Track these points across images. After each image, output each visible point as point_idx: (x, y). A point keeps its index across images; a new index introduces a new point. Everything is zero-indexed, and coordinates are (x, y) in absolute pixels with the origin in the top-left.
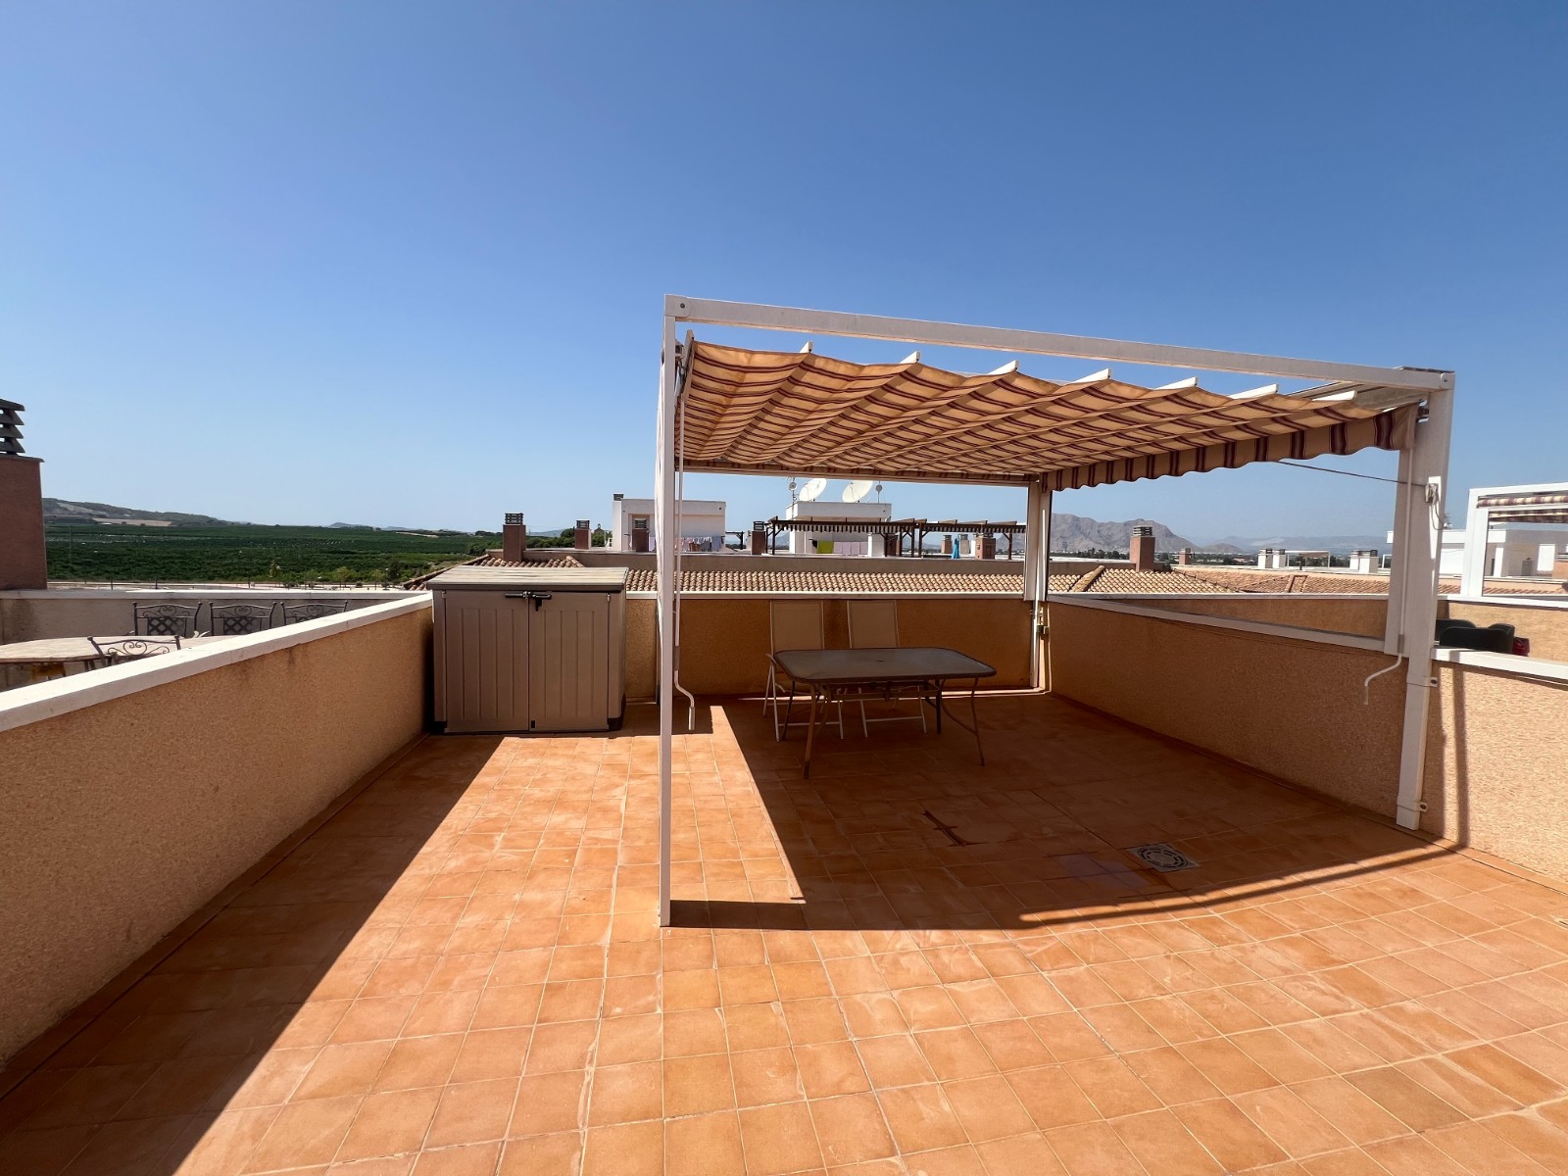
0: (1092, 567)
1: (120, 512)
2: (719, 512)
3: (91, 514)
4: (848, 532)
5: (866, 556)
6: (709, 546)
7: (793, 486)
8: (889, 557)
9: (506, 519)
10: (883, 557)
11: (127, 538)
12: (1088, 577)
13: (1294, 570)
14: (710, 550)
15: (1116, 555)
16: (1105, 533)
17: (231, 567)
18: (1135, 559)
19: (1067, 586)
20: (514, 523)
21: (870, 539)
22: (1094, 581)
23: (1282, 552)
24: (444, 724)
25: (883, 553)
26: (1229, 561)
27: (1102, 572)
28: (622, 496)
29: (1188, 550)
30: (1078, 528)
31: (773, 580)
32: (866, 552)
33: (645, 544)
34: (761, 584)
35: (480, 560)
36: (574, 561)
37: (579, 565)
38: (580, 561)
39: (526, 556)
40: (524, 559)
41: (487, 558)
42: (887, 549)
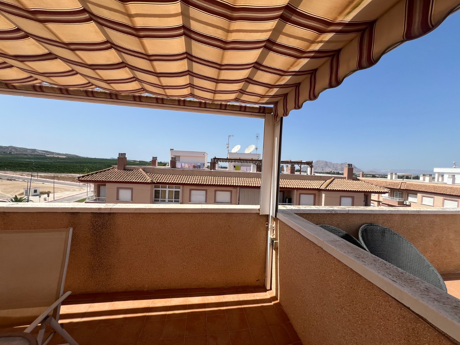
0: (330, 178)
1: (53, 153)
2: (203, 155)
3: (45, 154)
5: (250, 172)
8: (258, 172)
9: (119, 155)
10: (256, 172)
11: (53, 161)
12: (328, 181)
13: (401, 180)
14: (200, 168)
15: (338, 174)
16: (335, 166)
17: (77, 170)
18: (346, 175)
19: (320, 185)
20: (122, 157)
21: (252, 165)
22: (330, 183)
23: (396, 174)
26: (374, 176)
27: (334, 180)
29: (363, 172)
30: (327, 165)
31: (212, 179)
32: (250, 170)
33: (175, 165)
34: (208, 181)
35: (109, 169)
36: (142, 171)
37: (143, 172)
38: (144, 171)
39: (126, 168)
40: (125, 169)
41: (112, 169)
42: (257, 169)
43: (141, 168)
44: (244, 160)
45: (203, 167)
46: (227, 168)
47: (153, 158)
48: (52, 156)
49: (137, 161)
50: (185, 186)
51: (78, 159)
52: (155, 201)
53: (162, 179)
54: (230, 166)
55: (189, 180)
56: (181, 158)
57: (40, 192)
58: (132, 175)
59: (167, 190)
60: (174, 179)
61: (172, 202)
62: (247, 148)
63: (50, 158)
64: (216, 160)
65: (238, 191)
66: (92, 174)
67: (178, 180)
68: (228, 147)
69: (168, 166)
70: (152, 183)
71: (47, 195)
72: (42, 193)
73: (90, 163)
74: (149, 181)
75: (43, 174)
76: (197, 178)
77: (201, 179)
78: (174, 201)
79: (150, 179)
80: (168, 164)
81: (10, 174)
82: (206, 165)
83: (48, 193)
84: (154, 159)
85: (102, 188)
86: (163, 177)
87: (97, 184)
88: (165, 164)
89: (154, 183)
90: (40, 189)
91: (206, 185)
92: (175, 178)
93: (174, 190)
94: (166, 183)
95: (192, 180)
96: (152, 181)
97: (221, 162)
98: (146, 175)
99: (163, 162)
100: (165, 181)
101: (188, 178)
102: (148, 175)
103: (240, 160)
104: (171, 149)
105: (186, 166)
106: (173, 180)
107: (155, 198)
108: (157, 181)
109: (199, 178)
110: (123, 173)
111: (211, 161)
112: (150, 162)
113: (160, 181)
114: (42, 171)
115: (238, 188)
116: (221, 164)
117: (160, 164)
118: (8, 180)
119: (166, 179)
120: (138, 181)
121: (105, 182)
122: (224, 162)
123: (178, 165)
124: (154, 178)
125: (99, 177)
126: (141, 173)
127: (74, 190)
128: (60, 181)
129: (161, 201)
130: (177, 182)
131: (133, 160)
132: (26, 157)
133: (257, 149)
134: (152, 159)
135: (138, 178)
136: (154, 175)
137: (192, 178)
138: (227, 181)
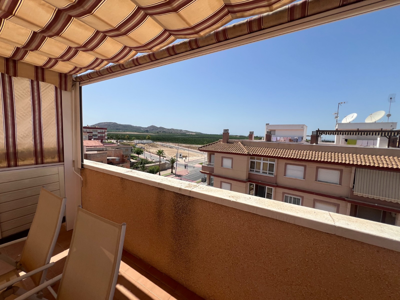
2: (302, 128)
3: (186, 132)
4: (365, 135)
5: (375, 147)
6: (297, 140)
8: (390, 148)
9: (224, 131)
10: (387, 147)
14: (297, 142)
20: (226, 132)
21: (379, 139)
25: (387, 145)
31: (314, 154)
32: (375, 144)
33: (270, 139)
34: (307, 156)
35: (217, 142)
36: (240, 143)
37: (241, 145)
38: (242, 143)
39: (228, 142)
40: (228, 143)
41: (219, 142)
42: (390, 144)
43: (240, 141)
44: (364, 131)
45: (301, 141)
46: (334, 142)
47: (250, 132)
48: (189, 134)
49: (238, 136)
50: (280, 160)
51: (201, 135)
52: (250, 171)
53: (257, 151)
54: (338, 140)
55: (285, 154)
56: (276, 132)
57: (183, 156)
58: (233, 147)
59: (262, 162)
60: (268, 152)
61: (267, 173)
62: (369, 116)
63: (188, 135)
64: (320, 133)
65: (353, 171)
66: (206, 146)
67: (273, 153)
68: (337, 117)
69: (264, 139)
70: (249, 155)
71: (185, 158)
72: (184, 157)
73: (208, 137)
74: (246, 153)
75: (184, 145)
76: (294, 153)
77: (299, 153)
78: (268, 173)
79: (247, 151)
80: (264, 138)
81: (171, 144)
82: (304, 139)
83: (186, 157)
84: (251, 134)
85: (212, 156)
86: (258, 150)
87: (209, 153)
88: (260, 138)
89: (250, 155)
90: (183, 154)
91: (304, 160)
92: (270, 152)
93: (269, 162)
94: (261, 156)
95: (288, 154)
96: (249, 153)
97: (326, 134)
98: (243, 147)
99: (259, 136)
100: (260, 154)
101: (284, 152)
102: (245, 148)
103: (358, 132)
104: (267, 124)
105: (281, 139)
106: (268, 154)
107: (250, 168)
108: (253, 153)
109: (296, 153)
110: (227, 145)
111: (311, 134)
112: (248, 136)
113: (255, 153)
114: (184, 143)
115: (354, 168)
117: (257, 138)
118: (170, 148)
119: (262, 152)
120: (237, 152)
121: (214, 152)
122: (332, 135)
123: (273, 139)
124: (250, 150)
125: (210, 148)
126: (240, 146)
127: (199, 156)
128: (192, 150)
129: (256, 172)
130: (272, 155)
131: (235, 135)
132: (178, 134)
133: (389, 115)
134: (249, 134)
135: (237, 150)
136: (250, 148)
137: (288, 152)
138: (335, 157)
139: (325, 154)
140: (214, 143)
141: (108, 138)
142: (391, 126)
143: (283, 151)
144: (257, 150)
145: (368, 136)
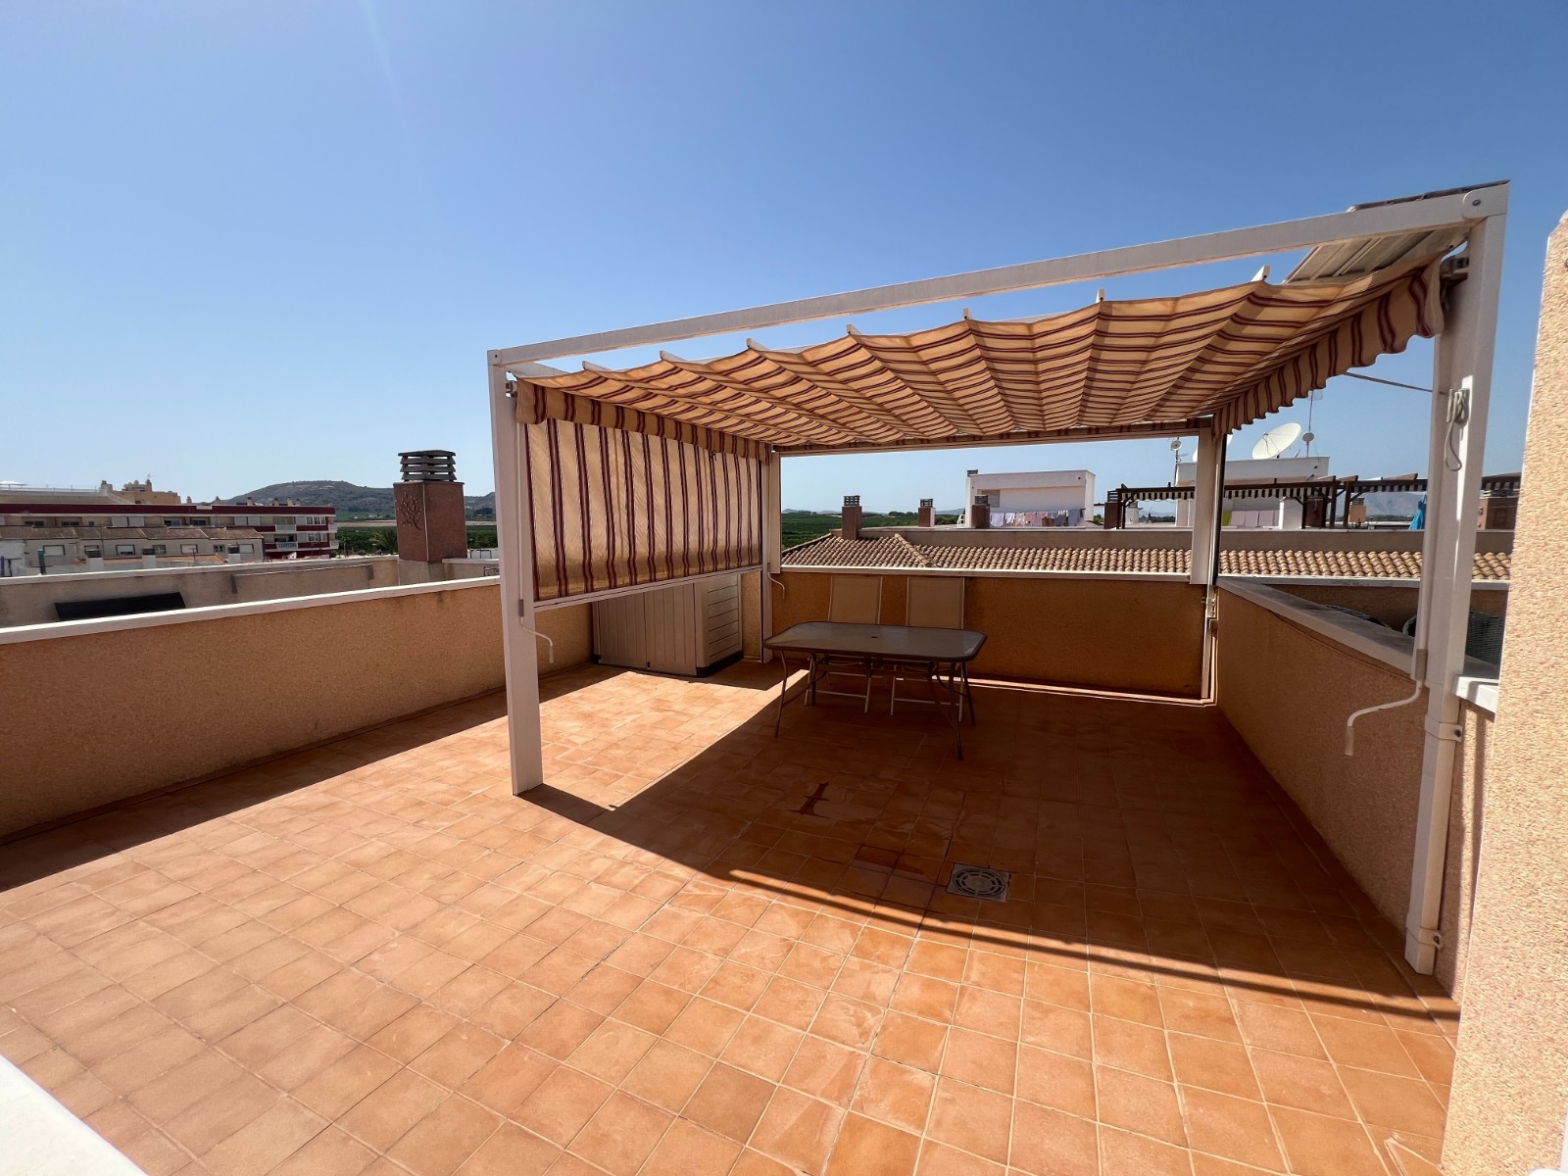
2: (1079, 482)
5: (1275, 528)
6: (1066, 521)
7: (1176, 445)
8: (1309, 529)
9: (845, 502)
10: (1301, 527)
14: (1066, 524)
20: (852, 504)
21: (1282, 505)
24: (599, 657)
25: (1301, 522)
28: (976, 471)
31: (1113, 557)
32: (1275, 523)
33: (985, 520)
35: (825, 539)
36: (901, 539)
37: (904, 542)
38: (906, 539)
39: (861, 534)
40: (859, 538)
41: (830, 537)
42: (1307, 519)
43: (897, 532)
45: (1079, 521)
46: (1172, 520)
47: (923, 502)
53: (954, 559)
54: (1182, 512)
55: (1035, 562)
56: (1003, 497)
58: (878, 552)
60: (987, 560)
64: (1127, 495)
66: (791, 552)
67: (1001, 561)
69: (962, 522)
74: (922, 565)
77: (1074, 558)
79: (925, 562)
80: (964, 517)
82: (1089, 514)
84: (926, 506)
86: (957, 554)
88: (953, 519)
96: (930, 567)
97: (1144, 499)
98: (912, 550)
99: (949, 512)
101: (1031, 556)
102: (917, 550)
104: (970, 472)
105: (1018, 520)
109: (1067, 556)
110: (857, 546)
111: (1106, 500)
112: (916, 513)
116: (1147, 506)
117: (939, 520)
119: (967, 560)
123: (996, 519)
124: (933, 558)
126: (900, 547)
133: (1308, 437)
134: (921, 505)
135: (893, 560)
136: (931, 551)
137: (1044, 556)
138: (1167, 562)
139: (1142, 555)
140: (816, 543)
141: (341, 547)
142: (1316, 467)
143: (1029, 553)
144: (953, 557)
145: (1247, 498)
